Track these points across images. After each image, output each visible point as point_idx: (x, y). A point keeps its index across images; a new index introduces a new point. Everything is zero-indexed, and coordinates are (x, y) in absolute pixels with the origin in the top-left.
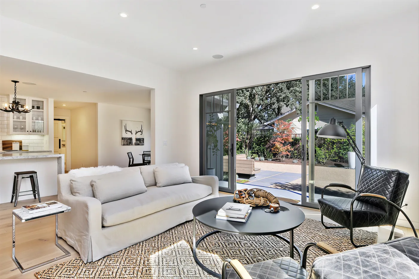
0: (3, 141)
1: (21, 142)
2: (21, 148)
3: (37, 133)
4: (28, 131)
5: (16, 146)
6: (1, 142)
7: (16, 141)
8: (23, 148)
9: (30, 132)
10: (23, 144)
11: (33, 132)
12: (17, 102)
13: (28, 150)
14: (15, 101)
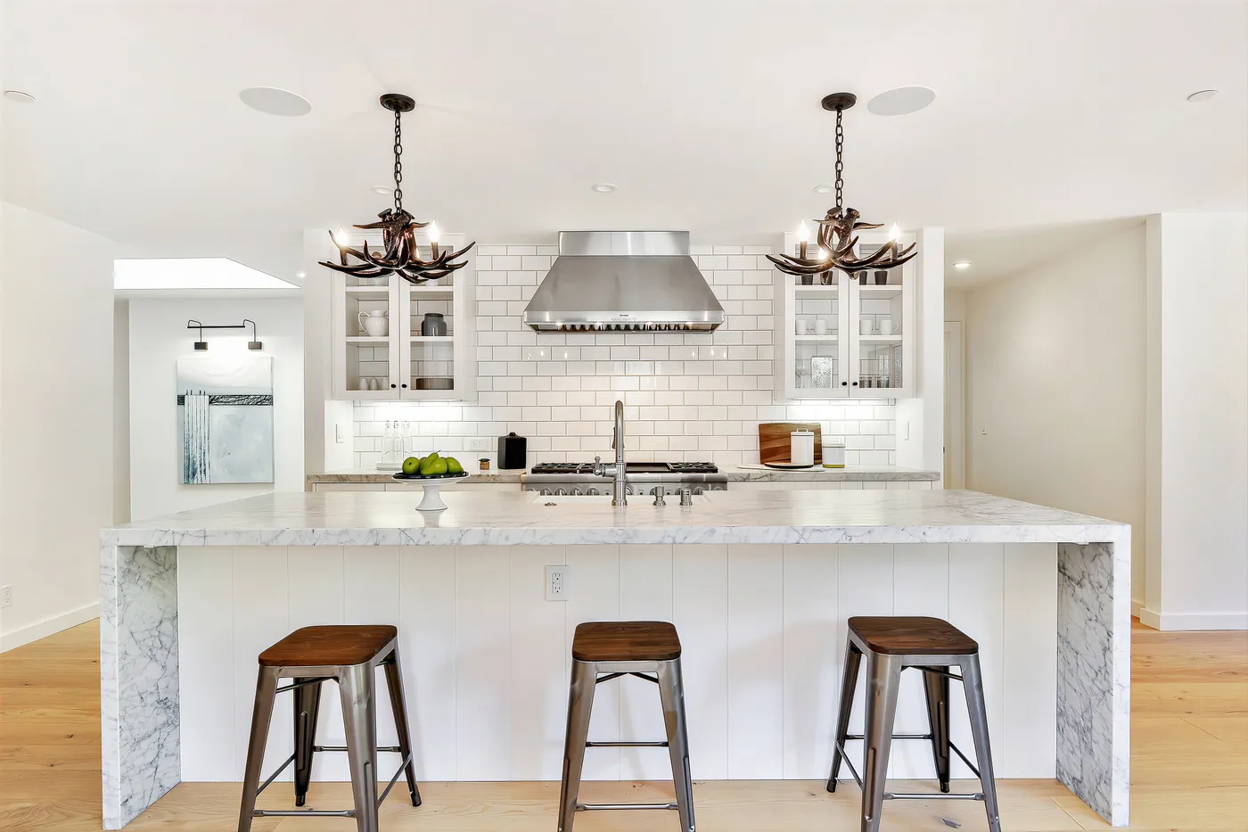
0: (762, 427)
1: (817, 432)
2: (818, 457)
3: (874, 390)
4: (844, 384)
5: (801, 450)
6: (756, 432)
7: (802, 428)
8: (828, 457)
9: (852, 387)
10: (825, 441)
11: (862, 385)
12: (845, 214)
13: (843, 467)
14: (839, 208)
